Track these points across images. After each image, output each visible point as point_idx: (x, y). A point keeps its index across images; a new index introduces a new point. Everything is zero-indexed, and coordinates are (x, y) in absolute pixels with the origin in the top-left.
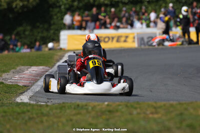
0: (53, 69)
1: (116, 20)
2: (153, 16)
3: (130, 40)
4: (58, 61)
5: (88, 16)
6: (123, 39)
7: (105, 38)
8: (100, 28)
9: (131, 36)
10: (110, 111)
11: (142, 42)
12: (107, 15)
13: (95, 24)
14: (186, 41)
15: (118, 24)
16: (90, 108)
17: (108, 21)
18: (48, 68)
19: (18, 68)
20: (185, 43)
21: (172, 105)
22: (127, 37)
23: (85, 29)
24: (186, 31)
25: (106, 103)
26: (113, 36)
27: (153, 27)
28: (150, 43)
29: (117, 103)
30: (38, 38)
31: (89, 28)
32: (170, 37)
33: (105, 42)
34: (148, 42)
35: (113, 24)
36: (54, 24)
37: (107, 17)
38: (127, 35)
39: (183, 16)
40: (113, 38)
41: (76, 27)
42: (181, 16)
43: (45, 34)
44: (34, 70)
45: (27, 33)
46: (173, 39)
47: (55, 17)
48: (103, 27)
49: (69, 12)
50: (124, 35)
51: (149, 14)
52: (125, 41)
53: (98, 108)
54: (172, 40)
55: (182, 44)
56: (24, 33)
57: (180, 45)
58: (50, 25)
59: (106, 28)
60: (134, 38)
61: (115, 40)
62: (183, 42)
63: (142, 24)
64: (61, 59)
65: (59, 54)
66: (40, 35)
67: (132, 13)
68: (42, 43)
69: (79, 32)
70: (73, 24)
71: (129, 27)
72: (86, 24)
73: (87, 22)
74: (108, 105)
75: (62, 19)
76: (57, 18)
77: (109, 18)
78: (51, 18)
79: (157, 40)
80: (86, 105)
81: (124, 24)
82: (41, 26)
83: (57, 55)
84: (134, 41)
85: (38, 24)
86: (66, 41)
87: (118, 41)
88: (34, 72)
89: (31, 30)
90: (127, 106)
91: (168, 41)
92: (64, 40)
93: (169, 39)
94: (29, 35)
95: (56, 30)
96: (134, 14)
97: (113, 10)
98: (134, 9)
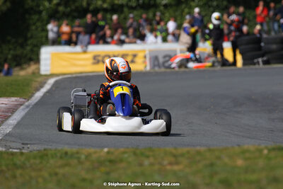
0: (30, 101)
1: (120, 31)
2: (171, 26)
3: (139, 60)
4: (38, 90)
5: (79, 26)
6: (129, 59)
7: (104, 57)
8: (96, 42)
9: (141, 55)
10: (111, 161)
11: (156, 63)
12: (106, 24)
13: (90, 37)
14: (218, 62)
15: (123, 37)
16: (83, 157)
17: (108, 32)
18: (24, 100)
20: (216, 64)
21: (198, 153)
22: (135, 56)
23: (76, 44)
24: (217, 48)
25: (106, 150)
26: (116, 54)
27: (172, 41)
28: (167, 64)
29: (122, 150)
30: (10, 56)
31: (82, 43)
32: (195, 56)
34: (164, 63)
35: (116, 37)
36: (32, 37)
37: (107, 27)
38: (134, 53)
39: (214, 25)
41: (63, 42)
42: (211, 26)
43: (19, 51)
44: (4, 102)
46: (200, 58)
47: (34, 27)
48: (101, 42)
49: (52, 21)
50: (130, 53)
51: (166, 24)
52: (133, 62)
53: (94, 157)
54: (198, 60)
55: (213, 65)
57: (210, 67)
58: (26, 39)
59: (106, 43)
60: (145, 57)
62: (214, 63)
63: (156, 36)
64: (42, 87)
65: (39, 79)
66: (12, 52)
67: (142, 22)
68: (14, 64)
69: (67, 49)
71: (139, 41)
72: (77, 37)
73: (78, 34)
74: (108, 153)
76: (36, 29)
78: (27, 28)
79: (177, 60)
80: (77, 153)
81: (131, 37)
82: (13, 40)
83: (35, 81)
84: (145, 62)
85: (9, 38)
86: (48, 62)
88: (4, 105)
90: (135, 154)
91: (193, 61)
92: (46, 59)
93: (194, 58)
95: (35, 46)
96: (144, 24)
97: (115, 17)
98: (144, 16)
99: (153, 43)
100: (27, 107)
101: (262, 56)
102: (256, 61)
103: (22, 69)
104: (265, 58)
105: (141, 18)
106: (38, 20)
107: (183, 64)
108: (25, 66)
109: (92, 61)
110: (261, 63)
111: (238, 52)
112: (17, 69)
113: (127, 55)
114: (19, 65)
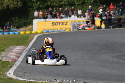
0: (28, 48)
3: (68, 24)
5: (46, 12)
6: (65, 23)
7: (56, 23)
9: (69, 22)
15: (63, 16)
17: (58, 14)
19: (10, 47)
20: (95, 28)
22: (67, 22)
26: (60, 22)
30: (22, 23)
32: (88, 25)
33: (56, 25)
34: (77, 27)
36: (30, 16)
37: (57, 12)
38: (67, 21)
40: (60, 23)
43: (26, 21)
44: (18, 48)
45: (16, 21)
50: (65, 21)
52: (66, 24)
54: (89, 27)
55: (94, 29)
58: (28, 16)
59: (57, 18)
61: (61, 24)
62: (94, 27)
63: (75, 16)
64: (32, 40)
65: (32, 36)
66: (23, 21)
67: (70, 10)
68: (24, 25)
69: (43, 20)
71: (69, 17)
76: (32, 13)
77: (58, 13)
78: (29, 13)
83: (30, 37)
84: (70, 25)
85: (22, 16)
87: (62, 24)
88: (18, 50)
89: (19, 19)
92: (35, 24)
93: (87, 26)
94: (17, 21)
95: (31, 19)
97: (60, 9)
98: (70, 8)
99: (74, 18)
100: (27, 51)
101: (112, 25)
102: (109, 27)
103: (27, 27)
104: (113, 26)
106: (32, 10)
107: (83, 28)
108: (28, 26)
109: (52, 24)
110: (111, 28)
112: (25, 27)
113: (64, 22)
114: (25, 26)
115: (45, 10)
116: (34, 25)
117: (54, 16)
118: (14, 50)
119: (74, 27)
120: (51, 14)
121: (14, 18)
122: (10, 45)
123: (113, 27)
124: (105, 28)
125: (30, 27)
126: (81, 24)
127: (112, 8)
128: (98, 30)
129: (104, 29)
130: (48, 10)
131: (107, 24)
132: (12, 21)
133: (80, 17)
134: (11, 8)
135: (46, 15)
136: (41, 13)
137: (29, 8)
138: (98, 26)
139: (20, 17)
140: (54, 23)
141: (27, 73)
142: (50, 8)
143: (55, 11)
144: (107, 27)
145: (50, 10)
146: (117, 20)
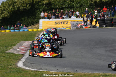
3: (68, 23)
5: (50, 13)
7: (59, 22)
9: (69, 22)
14: (92, 26)
17: (60, 15)
19: (20, 42)
22: (67, 22)
26: (62, 21)
30: (30, 22)
34: (76, 26)
36: (37, 16)
37: (59, 14)
40: (62, 23)
43: (33, 20)
44: (27, 43)
47: (38, 13)
52: (67, 24)
54: (86, 26)
55: (90, 27)
56: (24, 20)
58: (35, 17)
63: (74, 17)
69: (48, 20)
70: (44, 16)
71: (69, 18)
75: (40, 14)
76: (38, 14)
78: (36, 14)
82: (31, 17)
83: (37, 34)
84: (70, 24)
86: (42, 24)
88: (27, 45)
89: (27, 19)
91: (84, 26)
94: (26, 21)
95: (38, 19)
96: (70, 13)
97: (62, 10)
98: (70, 10)
101: (105, 24)
102: (103, 26)
103: (34, 26)
105: (70, 11)
106: (39, 11)
107: (81, 27)
108: (35, 25)
109: (55, 23)
111: (97, 23)
112: (32, 26)
113: (65, 22)
114: (33, 24)
115: (49, 12)
116: (40, 24)
117: (57, 17)
118: (23, 45)
119: (73, 25)
120: (55, 15)
121: (23, 18)
122: (20, 41)
123: (106, 26)
124: (100, 27)
125: (37, 25)
126: (79, 24)
127: (105, 10)
128: (93, 28)
129: (98, 27)
130: (52, 12)
131: (101, 24)
132: (22, 20)
133: (78, 17)
134: (21, 9)
135: (50, 16)
136: (46, 14)
137: (36, 10)
138: (93, 25)
139: (28, 17)
140: (57, 23)
141: (34, 64)
142: (53, 10)
143: (57, 12)
144: (101, 26)
145: (53, 12)
146: (109, 21)
